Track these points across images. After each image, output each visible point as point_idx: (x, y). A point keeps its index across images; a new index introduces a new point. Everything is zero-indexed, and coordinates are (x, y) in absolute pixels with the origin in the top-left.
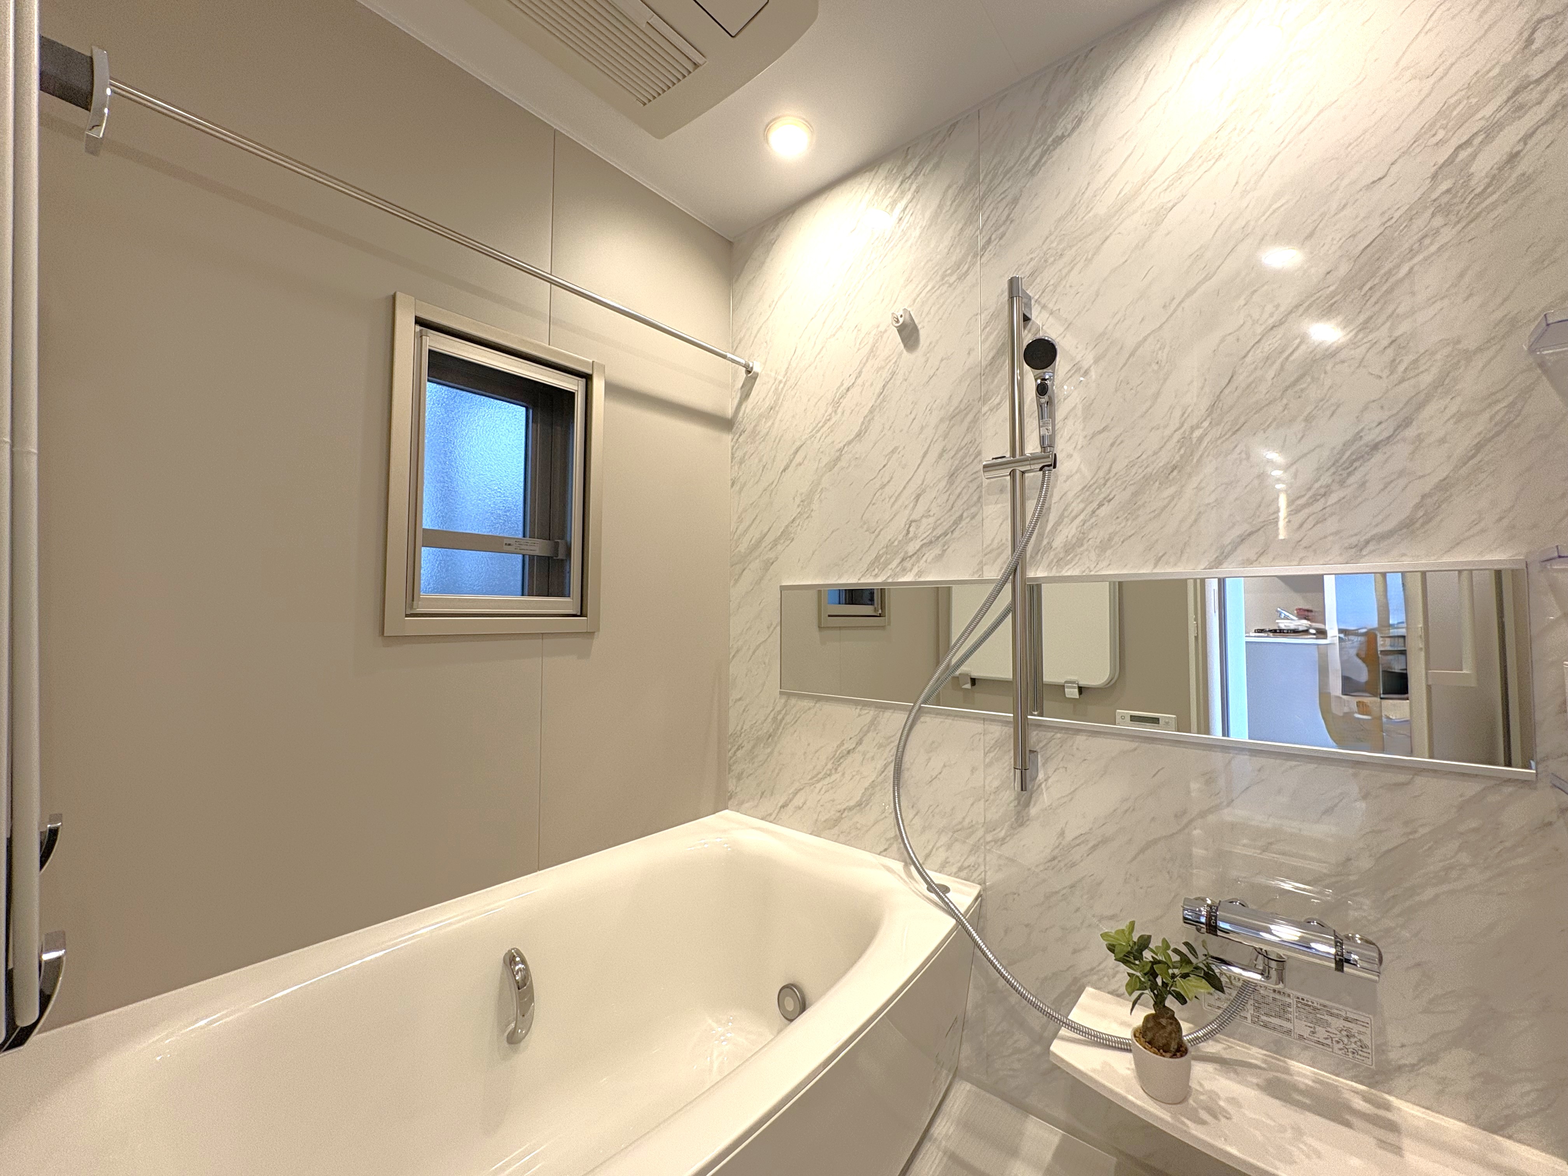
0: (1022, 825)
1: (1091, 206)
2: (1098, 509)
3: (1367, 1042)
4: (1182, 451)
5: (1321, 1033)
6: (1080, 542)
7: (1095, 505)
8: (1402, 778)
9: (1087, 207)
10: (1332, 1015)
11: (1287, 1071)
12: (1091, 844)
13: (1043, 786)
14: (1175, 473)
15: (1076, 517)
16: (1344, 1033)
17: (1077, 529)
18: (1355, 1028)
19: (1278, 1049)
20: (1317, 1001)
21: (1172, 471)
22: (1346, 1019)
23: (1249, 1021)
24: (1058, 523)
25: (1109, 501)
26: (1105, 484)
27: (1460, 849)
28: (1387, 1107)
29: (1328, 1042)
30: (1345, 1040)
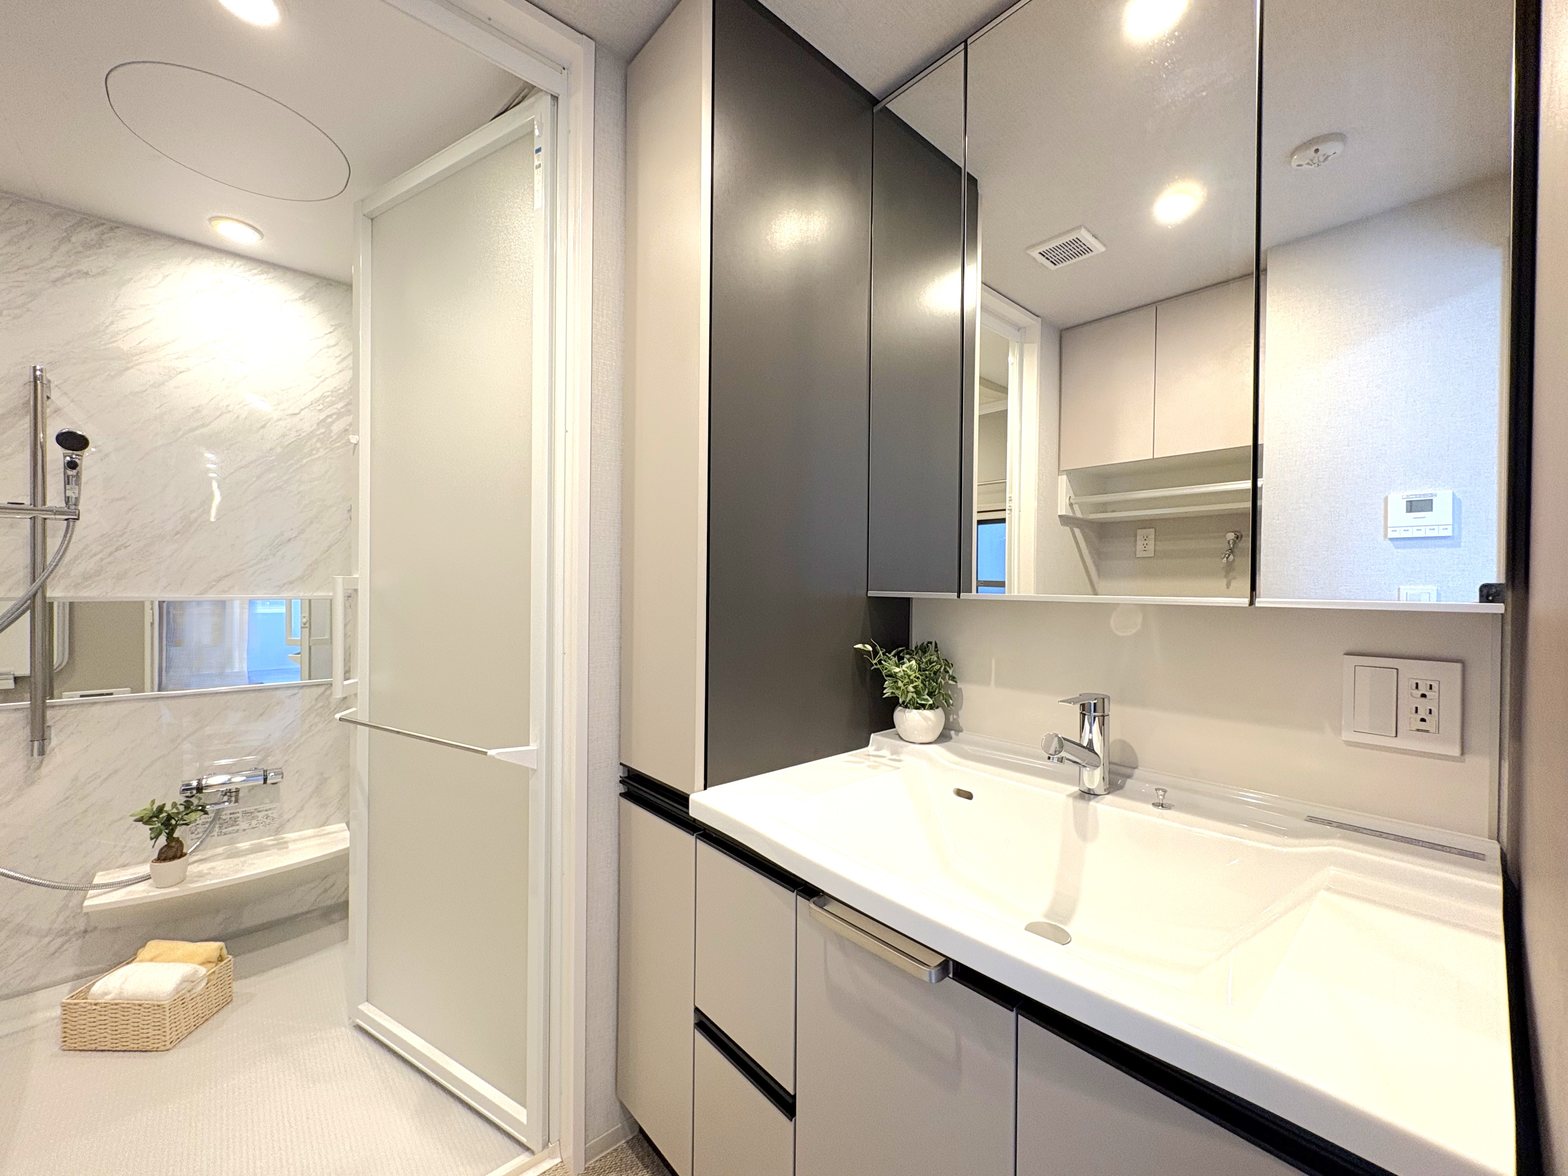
3: (274, 816)
5: (254, 822)
8: (296, 691)
10: (259, 812)
11: (237, 848)
16: (265, 817)
18: (269, 812)
19: (232, 842)
20: (252, 809)
22: (266, 810)
23: (216, 836)
27: (316, 716)
28: (283, 838)
29: (257, 825)
30: (265, 820)
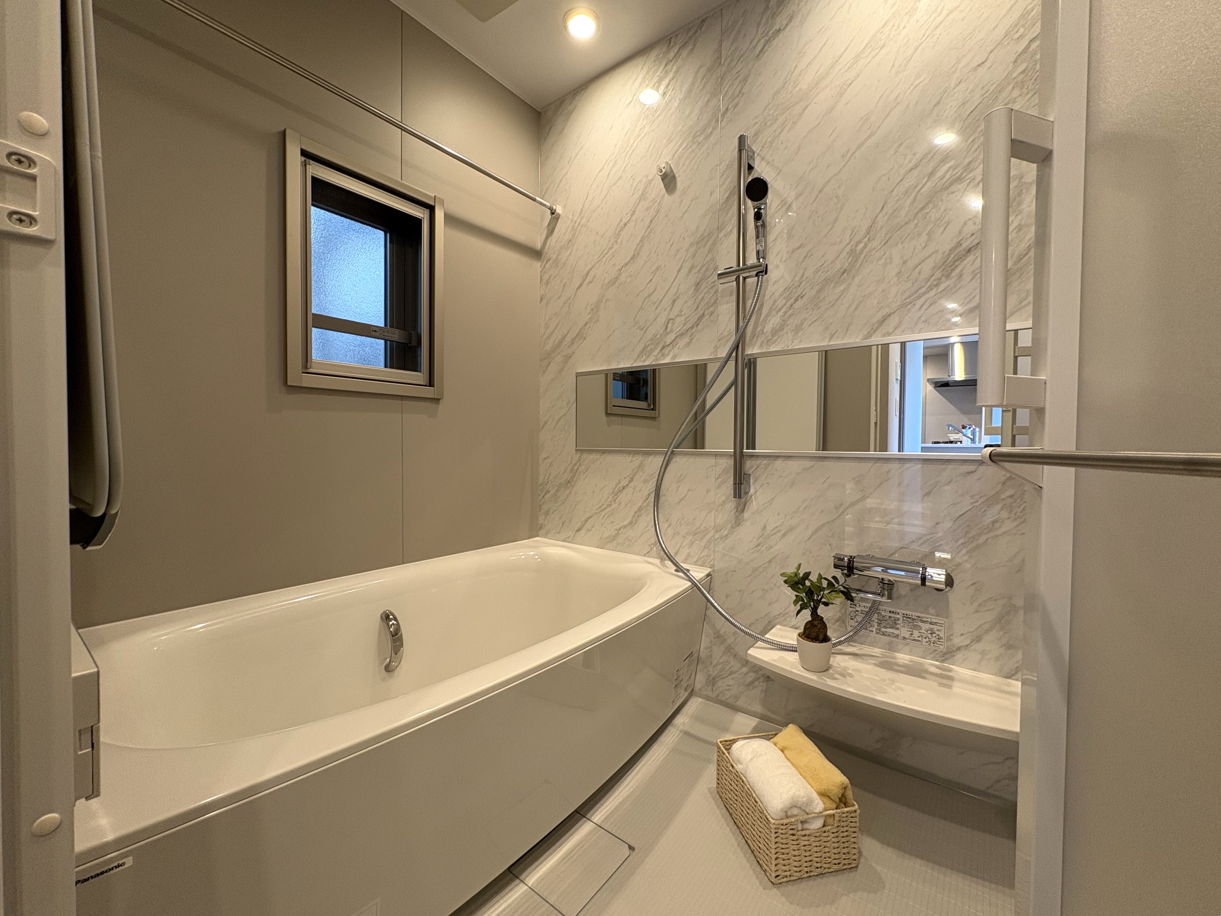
0: (739, 525)
1: (797, 83)
2: (794, 303)
3: (942, 635)
4: (850, 260)
5: (916, 633)
6: (782, 327)
7: (792, 300)
8: (972, 468)
9: (795, 84)
10: (923, 622)
11: (894, 658)
12: (782, 533)
13: (753, 497)
14: (845, 274)
15: (780, 310)
16: (929, 632)
17: (780, 318)
18: (935, 628)
19: (891, 647)
20: (914, 614)
21: (843, 274)
22: (931, 623)
23: (874, 632)
24: (767, 316)
25: (802, 297)
26: (799, 285)
27: (1002, 509)
28: (950, 670)
29: (920, 639)
30: (929, 635)
